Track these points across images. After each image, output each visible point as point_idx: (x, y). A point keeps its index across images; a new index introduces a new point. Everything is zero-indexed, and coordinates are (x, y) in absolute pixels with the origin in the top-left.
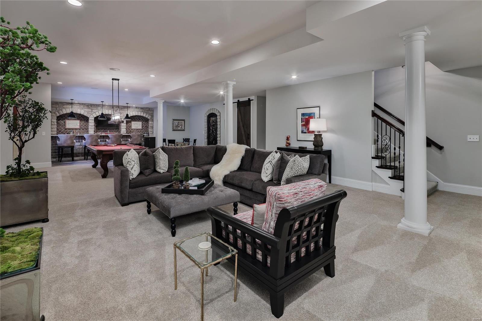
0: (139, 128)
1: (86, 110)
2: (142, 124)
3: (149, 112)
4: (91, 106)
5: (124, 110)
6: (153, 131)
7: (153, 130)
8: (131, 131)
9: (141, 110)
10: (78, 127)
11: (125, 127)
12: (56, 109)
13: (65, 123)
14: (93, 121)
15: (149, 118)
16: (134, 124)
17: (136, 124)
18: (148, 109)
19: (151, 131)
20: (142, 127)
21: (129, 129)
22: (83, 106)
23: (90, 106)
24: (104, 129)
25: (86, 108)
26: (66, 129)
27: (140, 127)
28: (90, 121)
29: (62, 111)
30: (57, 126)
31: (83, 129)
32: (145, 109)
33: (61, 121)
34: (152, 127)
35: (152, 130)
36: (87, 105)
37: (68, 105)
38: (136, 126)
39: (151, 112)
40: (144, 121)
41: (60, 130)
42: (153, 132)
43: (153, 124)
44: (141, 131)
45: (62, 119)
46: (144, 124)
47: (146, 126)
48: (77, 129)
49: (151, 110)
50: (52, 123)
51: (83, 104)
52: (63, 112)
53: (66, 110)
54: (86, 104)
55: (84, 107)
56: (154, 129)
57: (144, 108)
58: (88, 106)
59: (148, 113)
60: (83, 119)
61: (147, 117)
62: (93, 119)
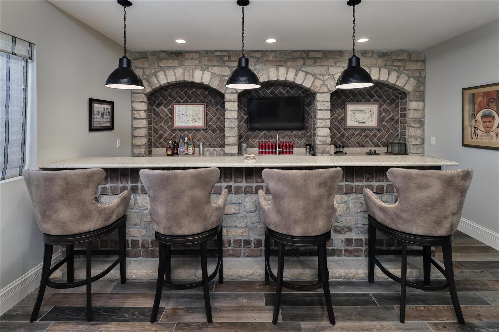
0: (367, 124)
1: (216, 70)
2: (380, 113)
3: (410, 66)
4: (229, 56)
5: (325, 64)
6: (423, 134)
7: (423, 131)
8: (343, 135)
9: (380, 60)
10: (201, 123)
11: (328, 123)
12: (144, 72)
13: (171, 112)
14: (236, 104)
15: (408, 88)
16: (354, 112)
17: (361, 111)
18: (404, 56)
19: (416, 137)
20: (380, 120)
21: (338, 129)
22: (209, 60)
23: (226, 59)
24: (267, 130)
25: (216, 63)
26: (174, 130)
27: (373, 122)
28: (227, 105)
29: (156, 77)
30: (149, 123)
31: (214, 131)
32: (394, 57)
33: (162, 107)
34: (421, 122)
35: (419, 132)
36: (219, 53)
37: (172, 58)
38: (360, 116)
39: (417, 66)
40: (384, 101)
41: (161, 132)
42: (423, 140)
43: (423, 110)
44: (375, 135)
45: (165, 102)
46: (386, 111)
47: (392, 119)
48: (199, 129)
49: (414, 57)
50: (135, 112)
51: (207, 52)
52: (158, 81)
53: (166, 75)
54: (216, 53)
55: (211, 64)
56: (426, 127)
57: (393, 53)
58: (221, 58)
59: (405, 69)
60: (213, 101)
61: (400, 84)
62: (235, 97)
